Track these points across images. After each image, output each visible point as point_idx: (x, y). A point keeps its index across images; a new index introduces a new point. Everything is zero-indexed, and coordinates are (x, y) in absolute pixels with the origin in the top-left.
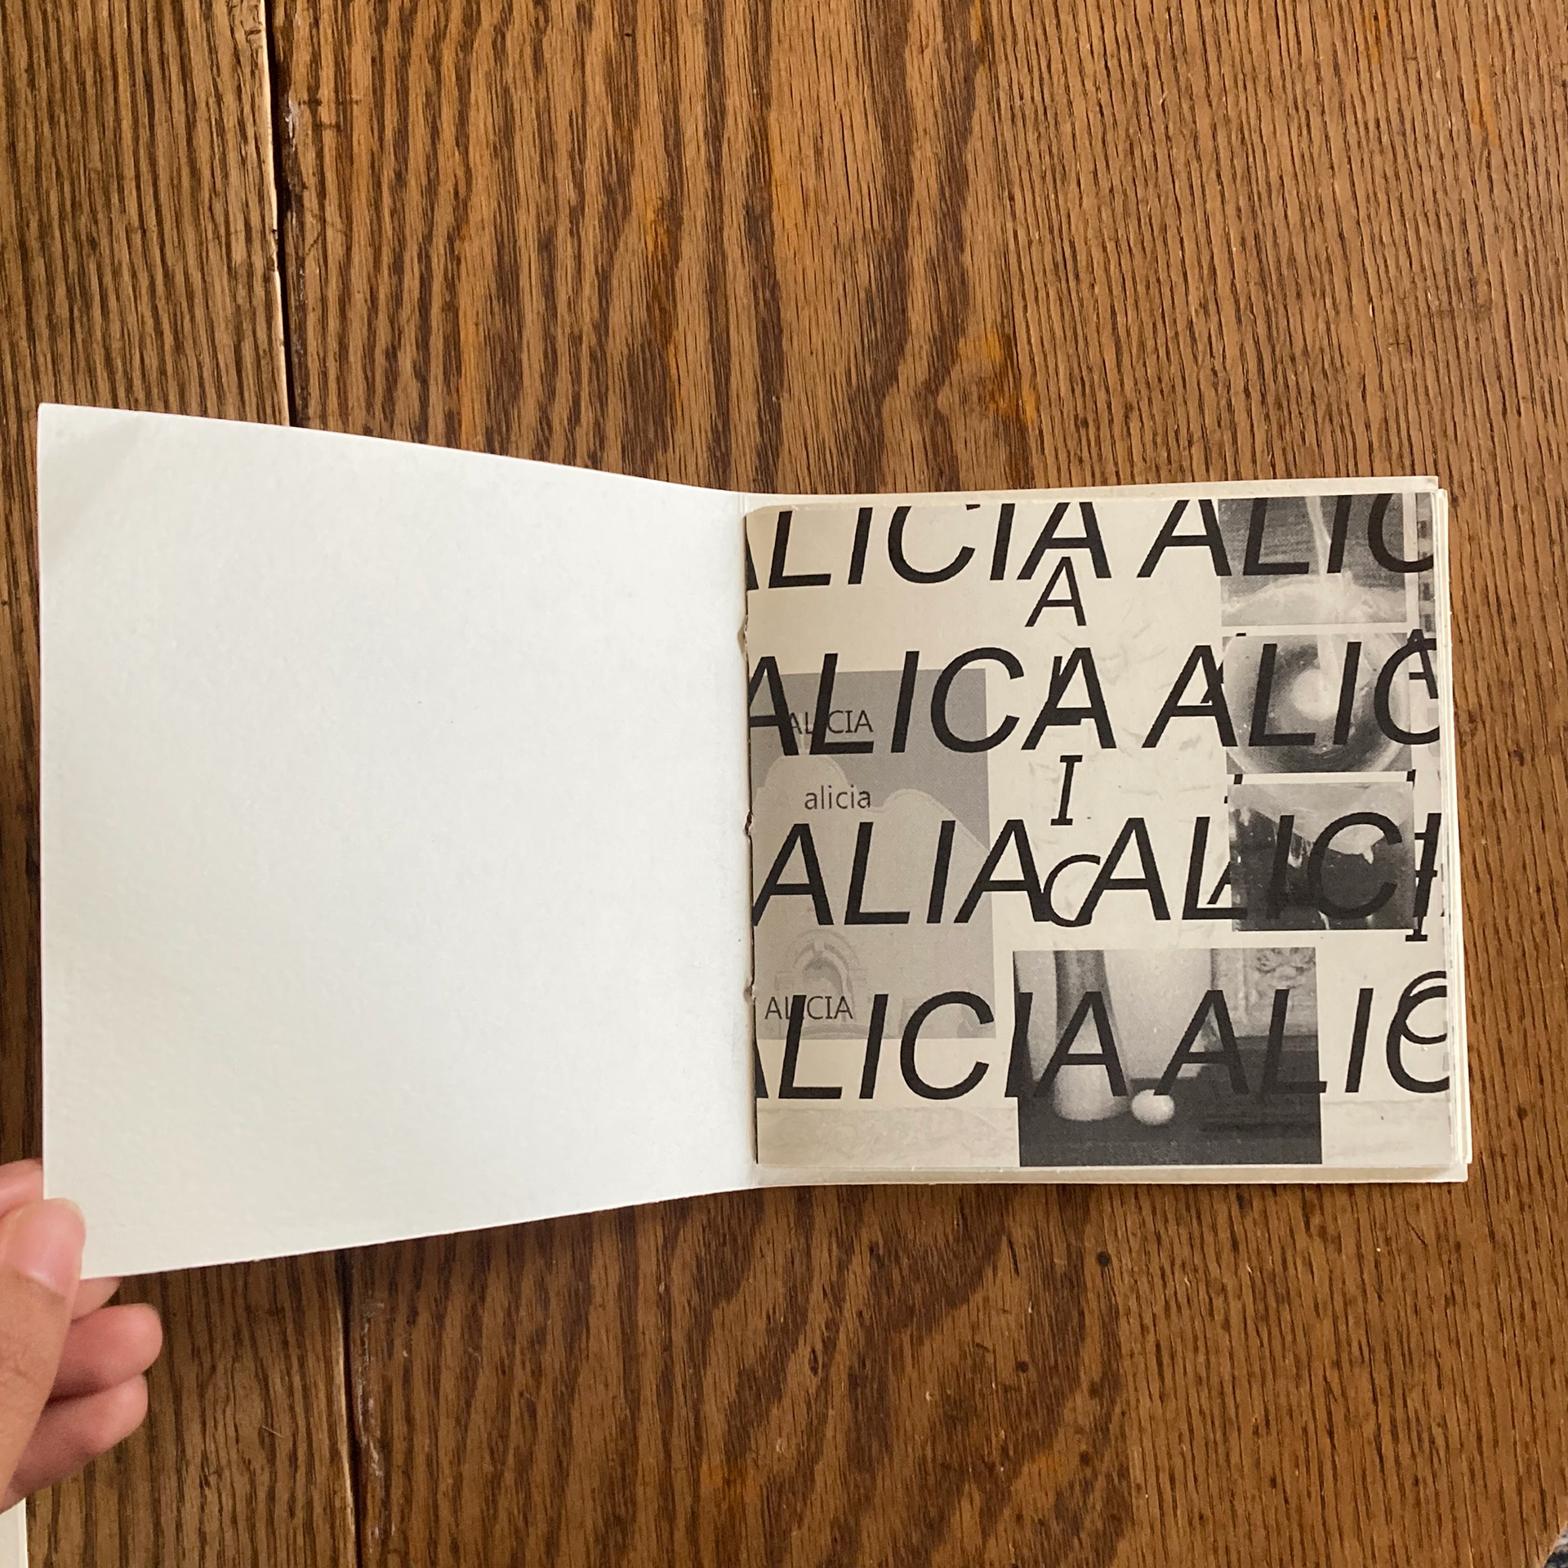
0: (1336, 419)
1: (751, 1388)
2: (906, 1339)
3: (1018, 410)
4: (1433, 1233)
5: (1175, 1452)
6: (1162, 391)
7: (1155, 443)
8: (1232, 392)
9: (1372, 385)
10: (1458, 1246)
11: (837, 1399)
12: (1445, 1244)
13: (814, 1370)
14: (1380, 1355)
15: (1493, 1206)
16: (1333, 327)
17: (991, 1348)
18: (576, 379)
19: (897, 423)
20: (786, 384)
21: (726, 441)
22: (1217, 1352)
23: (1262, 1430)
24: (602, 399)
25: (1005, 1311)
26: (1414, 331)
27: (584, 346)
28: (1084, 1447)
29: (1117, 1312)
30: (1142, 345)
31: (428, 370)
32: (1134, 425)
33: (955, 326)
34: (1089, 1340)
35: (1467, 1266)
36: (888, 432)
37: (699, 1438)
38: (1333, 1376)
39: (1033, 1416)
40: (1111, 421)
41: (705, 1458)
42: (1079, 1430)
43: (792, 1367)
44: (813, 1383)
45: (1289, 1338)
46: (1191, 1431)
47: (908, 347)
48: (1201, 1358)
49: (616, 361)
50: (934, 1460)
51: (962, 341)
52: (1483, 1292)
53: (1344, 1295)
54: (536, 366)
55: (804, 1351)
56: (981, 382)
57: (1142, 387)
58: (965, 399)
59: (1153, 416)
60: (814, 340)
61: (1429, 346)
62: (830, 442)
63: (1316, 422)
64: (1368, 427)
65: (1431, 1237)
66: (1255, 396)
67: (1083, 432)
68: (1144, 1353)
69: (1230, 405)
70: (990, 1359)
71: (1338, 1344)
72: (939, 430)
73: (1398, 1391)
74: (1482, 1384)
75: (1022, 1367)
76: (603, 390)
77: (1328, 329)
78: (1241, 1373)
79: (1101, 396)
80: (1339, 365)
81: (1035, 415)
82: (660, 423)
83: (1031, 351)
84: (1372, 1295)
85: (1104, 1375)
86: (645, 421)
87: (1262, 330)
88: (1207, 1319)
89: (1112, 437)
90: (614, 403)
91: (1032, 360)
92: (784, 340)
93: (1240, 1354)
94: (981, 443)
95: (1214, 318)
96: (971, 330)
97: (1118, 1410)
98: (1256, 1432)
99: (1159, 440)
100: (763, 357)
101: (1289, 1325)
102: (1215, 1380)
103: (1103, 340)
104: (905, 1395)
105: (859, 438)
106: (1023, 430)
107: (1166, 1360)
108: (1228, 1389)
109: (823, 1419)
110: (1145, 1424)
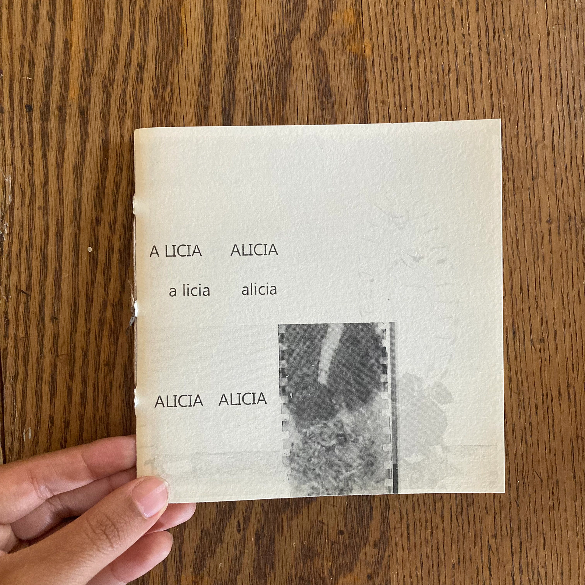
0: (524, 63)
1: (207, 538)
2: (285, 517)
3: (362, 50)
4: (546, 475)
5: (414, 575)
6: (436, 44)
7: (431, 72)
8: (472, 47)
9: (543, 46)
10: (557, 482)
11: (249, 546)
12: (551, 481)
13: (239, 531)
14: (516, 533)
15: (576, 462)
16: (525, 15)
17: (326, 522)
18: (132, 25)
19: (299, 54)
20: (242, 31)
21: (210, 59)
22: (437, 528)
23: (456, 566)
24: (145, 34)
25: (334, 506)
26: (567, 18)
27: (138, 7)
28: (369, 571)
29: (389, 507)
30: (428, 20)
31: (55, 17)
32: (421, 61)
33: (331, 4)
34: (374, 521)
35: (562, 492)
36: (294, 58)
37: (181, 561)
38: (492, 541)
39: (345, 555)
40: (409, 59)
41: (183, 570)
42: (367, 564)
43: (227, 529)
44: (238, 537)
45: (472, 523)
46: (422, 566)
47: (306, 15)
48: (429, 531)
49: (154, 15)
50: (296, 574)
51: (334, 13)
52: (569, 504)
53: (500, 503)
54: (111, 16)
55: (234, 522)
56: (343, 35)
57: (426, 41)
58: (335, 43)
59: (431, 57)
60: (258, 8)
61: (574, 26)
62: (264, 62)
63: (514, 64)
64: (540, 68)
65: (544, 476)
66: (484, 49)
67: (395, 63)
68: (401, 527)
69: (470, 53)
70: (325, 528)
71: (496, 526)
72: (321, 59)
73: (524, 550)
74: (565, 548)
75: (341, 533)
76: (146, 31)
77: (523, 16)
78: (448, 539)
79: (405, 45)
80: (527, 34)
81: (371, 53)
82: (175, 49)
83: (370, 20)
84: (514, 504)
85: (381, 538)
86: (168, 48)
87: (489, 14)
88: (433, 513)
89: (409, 66)
90: (152, 36)
91: (370, 24)
92: (242, 8)
93: (447, 529)
94: (342, 67)
95: (465, 7)
96: (340, 7)
97: (387, 554)
98: (453, 567)
99: (433, 70)
100: (231, 17)
101: (472, 516)
102: (435, 541)
103: (407, 16)
104: (283, 544)
105: (279, 61)
106: (364, 61)
107: (412, 531)
108: (441, 547)
109: (242, 553)
110: (400, 561)
